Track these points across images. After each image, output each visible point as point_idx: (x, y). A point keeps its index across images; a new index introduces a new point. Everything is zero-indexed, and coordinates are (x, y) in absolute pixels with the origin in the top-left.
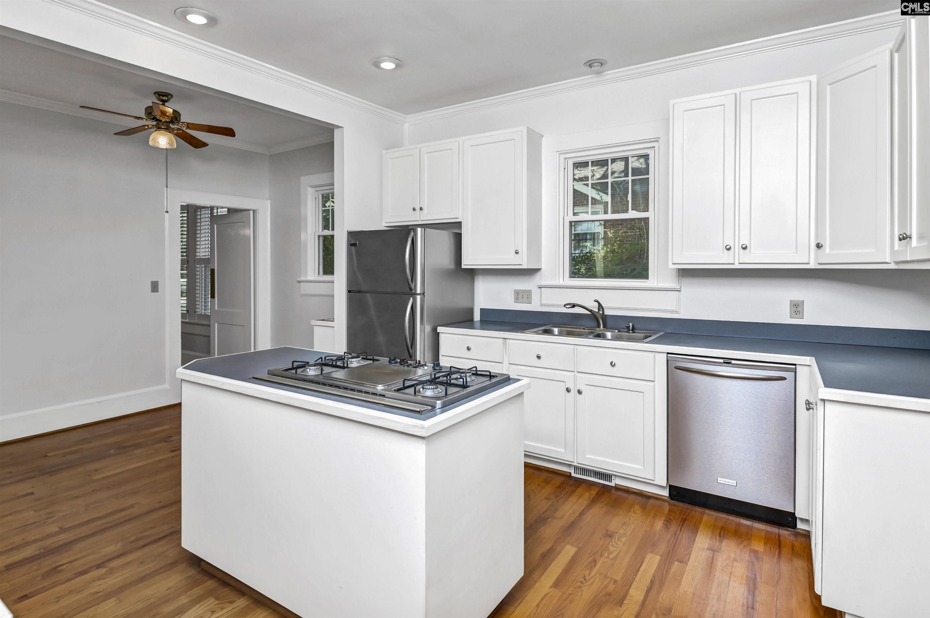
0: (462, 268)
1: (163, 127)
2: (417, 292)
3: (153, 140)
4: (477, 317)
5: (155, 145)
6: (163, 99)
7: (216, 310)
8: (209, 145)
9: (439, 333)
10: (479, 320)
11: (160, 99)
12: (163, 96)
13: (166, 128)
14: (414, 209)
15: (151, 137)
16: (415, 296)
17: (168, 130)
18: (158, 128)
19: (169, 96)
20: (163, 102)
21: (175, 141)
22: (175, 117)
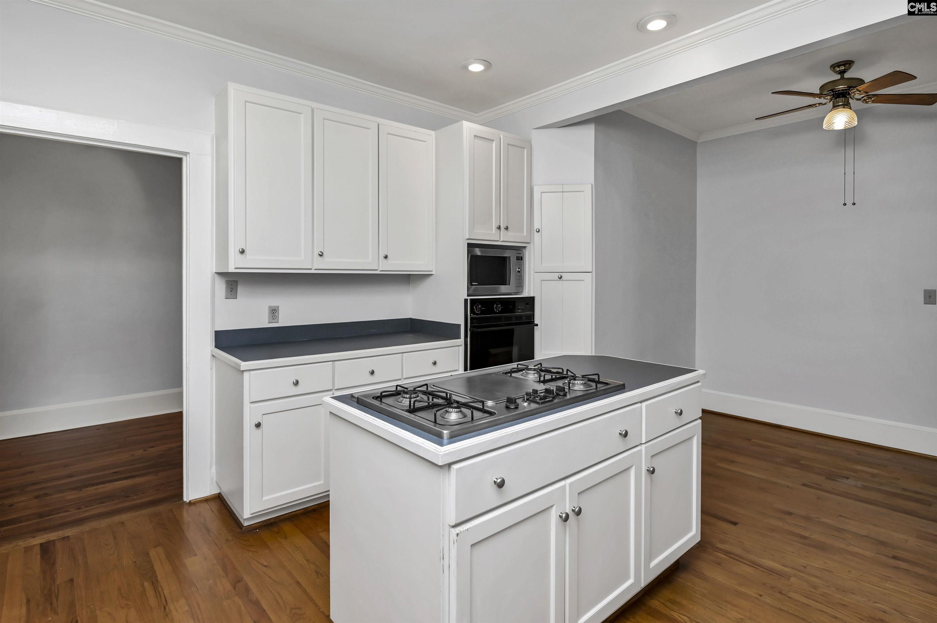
1: (839, 104)
5: (832, 128)
6: (841, 70)
11: (836, 73)
12: (840, 66)
13: (842, 104)
17: (847, 105)
18: (835, 107)
19: (848, 64)
20: (842, 73)
21: (856, 118)
22: (850, 87)
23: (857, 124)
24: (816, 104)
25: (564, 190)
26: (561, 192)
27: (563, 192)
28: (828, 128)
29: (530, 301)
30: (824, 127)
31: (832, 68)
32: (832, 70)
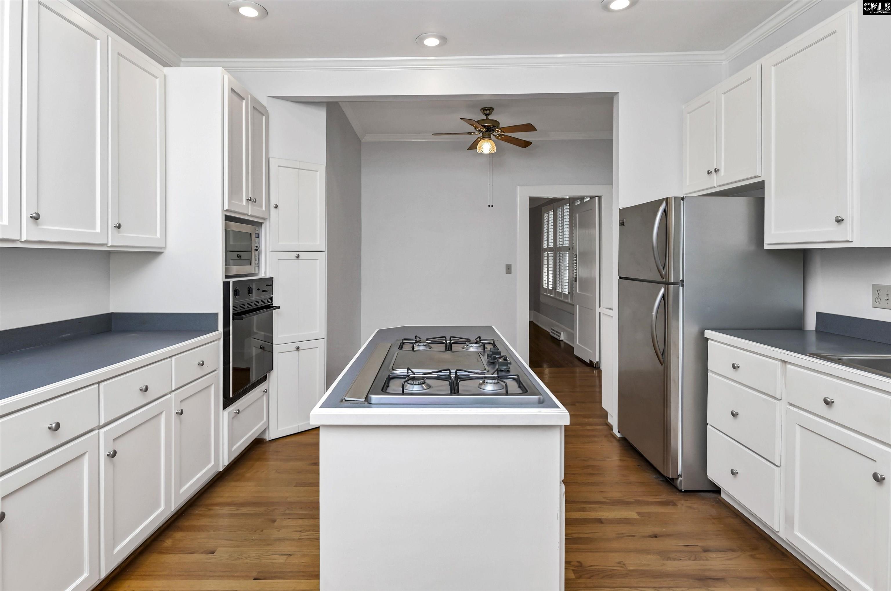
0: (765, 248)
1: (486, 136)
2: (670, 280)
3: (480, 148)
4: (811, 324)
5: (482, 151)
6: (486, 113)
7: (578, 293)
8: (533, 143)
9: (707, 339)
10: (815, 329)
11: (484, 114)
12: (486, 110)
13: (488, 136)
14: (709, 173)
15: (478, 146)
16: (668, 286)
17: (489, 138)
18: (484, 137)
19: (491, 109)
20: (487, 115)
21: (495, 146)
22: (493, 126)
23: (495, 151)
24: (472, 133)
25: (300, 168)
26: (297, 169)
27: (299, 169)
28: (481, 152)
29: (269, 283)
30: (477, 151)
31: (482, 111)
32: (482, 112)
